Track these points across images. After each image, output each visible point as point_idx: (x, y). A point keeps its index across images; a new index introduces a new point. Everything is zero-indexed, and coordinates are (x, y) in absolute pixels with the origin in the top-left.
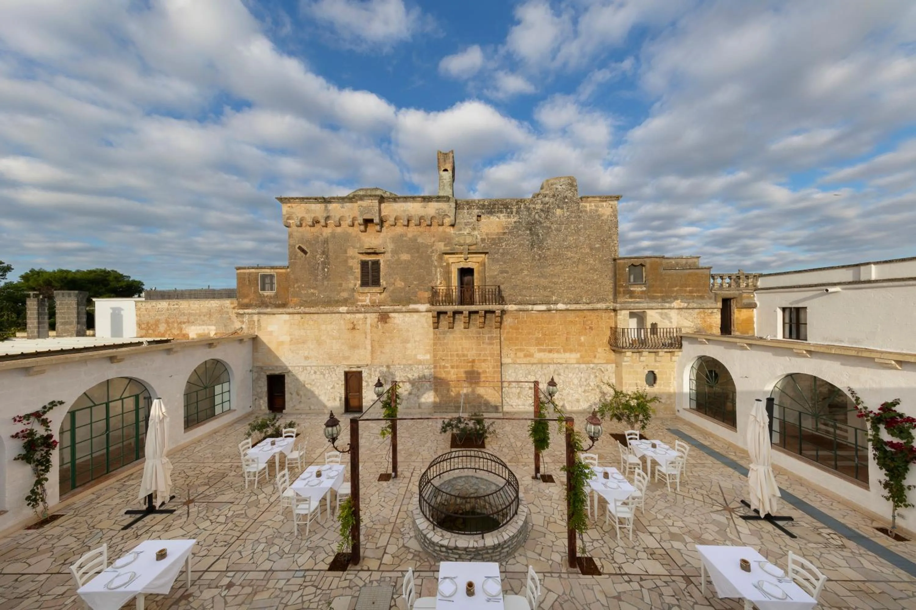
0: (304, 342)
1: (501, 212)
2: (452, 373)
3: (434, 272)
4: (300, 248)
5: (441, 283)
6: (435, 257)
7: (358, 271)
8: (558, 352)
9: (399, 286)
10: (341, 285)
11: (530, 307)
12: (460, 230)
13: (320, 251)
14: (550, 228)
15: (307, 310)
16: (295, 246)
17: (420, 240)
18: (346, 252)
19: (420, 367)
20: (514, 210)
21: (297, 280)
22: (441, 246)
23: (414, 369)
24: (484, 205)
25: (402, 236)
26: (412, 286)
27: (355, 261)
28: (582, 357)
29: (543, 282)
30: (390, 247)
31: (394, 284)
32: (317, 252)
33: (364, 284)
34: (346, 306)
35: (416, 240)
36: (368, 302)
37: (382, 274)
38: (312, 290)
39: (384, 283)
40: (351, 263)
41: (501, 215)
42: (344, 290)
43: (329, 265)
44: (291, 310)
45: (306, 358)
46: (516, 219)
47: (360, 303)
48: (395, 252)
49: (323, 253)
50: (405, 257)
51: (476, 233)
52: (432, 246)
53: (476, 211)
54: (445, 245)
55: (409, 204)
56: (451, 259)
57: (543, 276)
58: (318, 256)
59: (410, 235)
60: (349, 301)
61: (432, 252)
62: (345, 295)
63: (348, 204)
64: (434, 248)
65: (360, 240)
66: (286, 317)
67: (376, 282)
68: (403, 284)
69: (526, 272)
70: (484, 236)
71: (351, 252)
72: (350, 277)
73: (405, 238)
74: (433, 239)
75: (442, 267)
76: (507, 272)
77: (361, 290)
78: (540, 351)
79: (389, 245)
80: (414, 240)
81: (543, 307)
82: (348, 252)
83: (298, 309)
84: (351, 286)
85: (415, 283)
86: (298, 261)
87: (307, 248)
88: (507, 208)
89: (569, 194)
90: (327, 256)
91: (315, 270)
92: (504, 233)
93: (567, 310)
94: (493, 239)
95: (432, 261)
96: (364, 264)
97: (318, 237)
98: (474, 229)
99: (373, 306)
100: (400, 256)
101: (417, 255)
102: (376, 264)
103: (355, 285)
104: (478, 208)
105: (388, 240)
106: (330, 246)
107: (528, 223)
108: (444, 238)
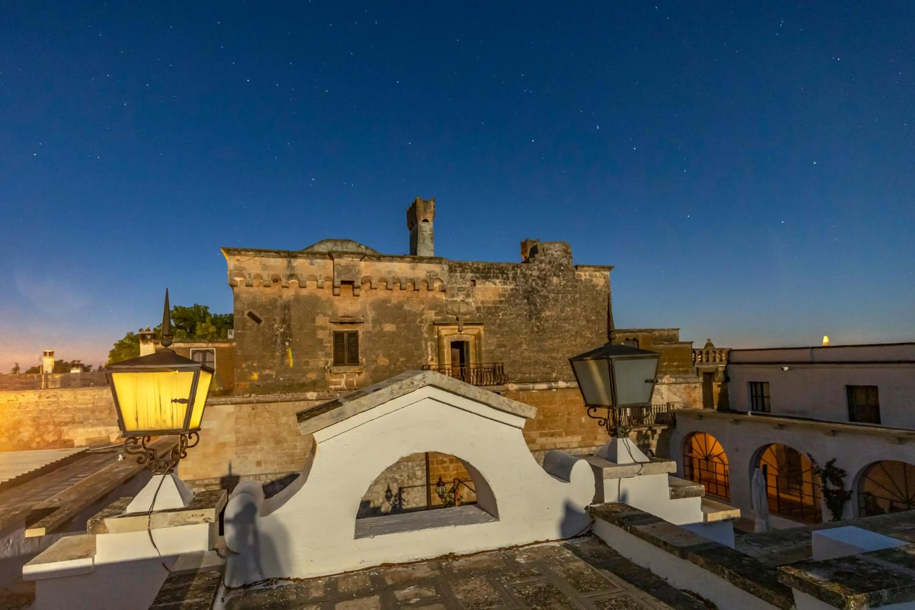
0: (255, 442)
1: (497, 277)
3: (424, 347)
4: (250, 315)
5: (432, 360)
6: (425, 328)
7: (330, 345)
8: (560, 435)
9: (382, 364)
10: (307, 363)
11: (531, 386)
12: (453, 296)
13: (278, 319)
14: (547, 297)
15: (261, 397)
16: (243, 313)
17: (406, 307)
18: (314, 321)
19: (410, 464)
20: (511, 276)
21: (246, 359)
22: (432, 316)
23: (402, 467)
24: (478, 269)
25: (386, 301)
26: (399, 363)
27: (327, 332)
28: (583, 439)
29: (543, 357)
30: (371, 314)
31: (376, 361)
32: (275, 320)
33: (338, 362)
34: (315, 391)
35: (402, 306)
36: (343, 385)
37: (361, 349)
38: (267, 372)
39: (364, 360)
40: (320, 334)
41: (497, 281)
42: (312, 370)
43: (291, 337)
44: (237, 399)
45: (259, 464)
46: (512, 286)
47: (333, 387)
48: (376, 321)
49: (283, 321)
50: (389, 327)
51: (470, 300)
52: (422, 314)
53: (470, 275)
54: (436, 314)
55: (395, 264)
56: (444, 331)
57: (541, 350)
58: (276, 326)
59: (394, 301)
60: (319, 384)
61: (421, 322)
62: (312, 376)
63: (318, 261)
64: (423, 317)
65: (332, 305)
66: (231, 408)
67: (354, 361)
68: (387, 361)
69: (524, 346)
70: (480, 305)
71: (320, 320)
72: (320, 353)
73: (388, 305)
74: (422, 306)
75: (433, 340)
76: (505, 346)
77: (335, 369)
78: (542, 435)
79: (369, 312)
80: (399, 306)
81: (544, 386)
82: (317, 320)
83: (246, 398)
84: (321, 364)
85: (401, 359)
86: (248, 332)
87: (261, 315)
88: (503, 273)
89: (564, 261)
90: (289, 326)
91: (272, 343)
92: (501, 302)
93: (568, 388)
94: (489, 308)
95: (422, 333)
96: (338, 336)
97: (276, 300)
98: (468, 296)
99: (350, 390)
100: (383, 326)
101: (403, 325)
102: (355, 335)
103: (327, 363)
104: (472, 272)
105: (368, 306)
106: (293, 313)
107: (525, 291)
108: (435, 306)
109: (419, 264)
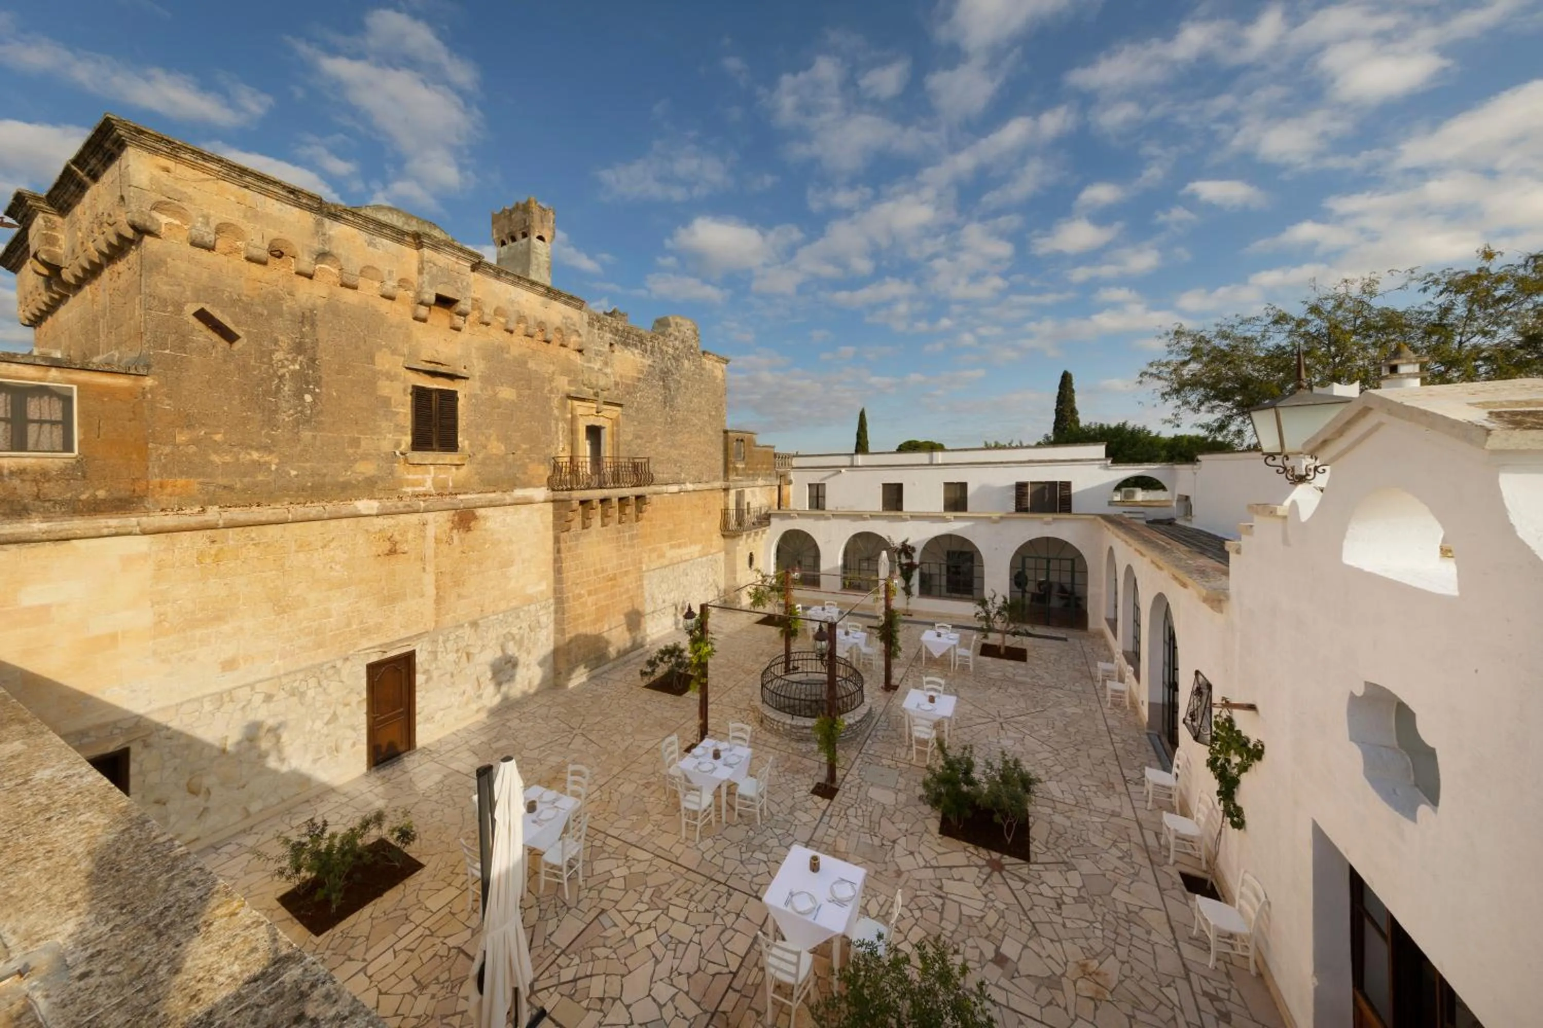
0: (219, 618)
1: (636, 346)
2: (589, 604)
3: (554, 429)
4: (202, 315)
5: (563, 449)
6: (555, 402)
7: (404, 411)
8: (685, 545)
9: (494, 451)
10: (355, 443)
11: (664, 488)
12: (589, 361)
13: (285, 342)
14: (679, 382)
15: (238, 514)
16: (179, 308)
17: (531, 365)
18: (371, 359)
19: (533, 607)
20: (649, 348)
21: (188, 422)
22: (563, 384)
23: (522, 614)
24: (618, 330)
25: (502, 349)
26: (519, 452)
27: (398, 385)
28: (703, 548)
29: (674, 453)
30: (478, 367)
31: (485, 447)
32: (276, 342)
33: (421, 442)
34: (372, 498)
35: (526, 363)
36: (428, 486)
37: (462, 423)
38: (255, 455)
39: (467, 443)
40: (385, 388)
41: (636, 351)
42: (365, 457)
43: (318, 384)
44: (157, 520)
45: (229, 665)
46: (650, 362)
47: (409, 490)
48: (487, 380)
49: (299, 348)
50: (507, 393)
51: (608, 370)
52: (551, 380)
53: (608, 336)
54: (570, 383)
55: (519, 290)
56: (581, 408)
57: (673, 446)
58: (278, 356)
59: (515, 351)
60: (380, 485)
61: (551, 391)
62: (366, 469)
64: (554, 384)
65: (408, 336)
66: (141, 544)
67: (449, 444)
68: (503, 447)
69: (659, 440)
70: (618, 379)
71: (385, 361)
72: (384, 424)
73: (506, 356)
74: (552, 368)
75: (565, 420)
76: (641, 438)
77: (417, 456)
78: (672, 547)
79: (475, 362)
80: (522, 362)
81: (674, 488)
82: (378, 358)
83: (191, 515)
84: (386, 446)
85: (524, 446)
86: (195, 358)
87: (237, 324)
88: (642, 343)
89: (693, 343)
90: (313, 360)
91: (267, 393)
92: (639, 379)
93: (694, 491)
94: (627, 386)
95: (551, 408)
96: (420, 395)
97: (278, 299)
98: (606, 364)
99: (442, 495)
100: (497, 389)
101: (527, 392)
102: (450, 397)
103: (398, 445)
104: (611, 331)
105: (474, 350)
106: (323, 333)
107: (661, 371)
108: (568, 370)
109: (553, 302)
